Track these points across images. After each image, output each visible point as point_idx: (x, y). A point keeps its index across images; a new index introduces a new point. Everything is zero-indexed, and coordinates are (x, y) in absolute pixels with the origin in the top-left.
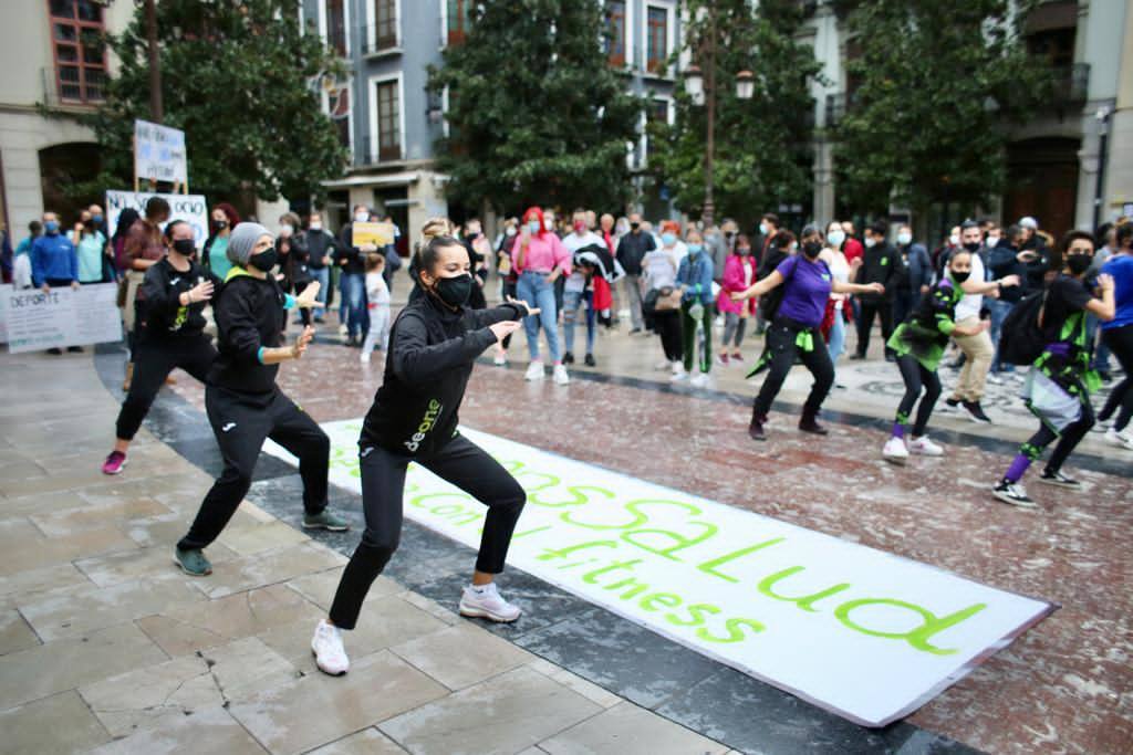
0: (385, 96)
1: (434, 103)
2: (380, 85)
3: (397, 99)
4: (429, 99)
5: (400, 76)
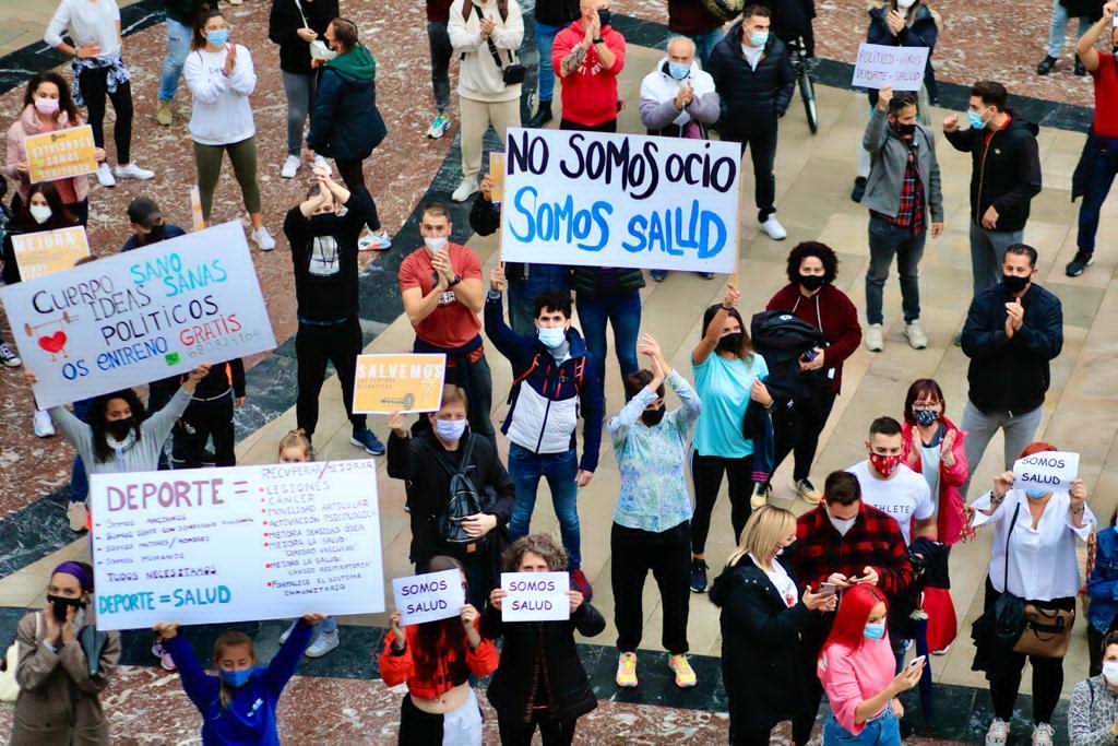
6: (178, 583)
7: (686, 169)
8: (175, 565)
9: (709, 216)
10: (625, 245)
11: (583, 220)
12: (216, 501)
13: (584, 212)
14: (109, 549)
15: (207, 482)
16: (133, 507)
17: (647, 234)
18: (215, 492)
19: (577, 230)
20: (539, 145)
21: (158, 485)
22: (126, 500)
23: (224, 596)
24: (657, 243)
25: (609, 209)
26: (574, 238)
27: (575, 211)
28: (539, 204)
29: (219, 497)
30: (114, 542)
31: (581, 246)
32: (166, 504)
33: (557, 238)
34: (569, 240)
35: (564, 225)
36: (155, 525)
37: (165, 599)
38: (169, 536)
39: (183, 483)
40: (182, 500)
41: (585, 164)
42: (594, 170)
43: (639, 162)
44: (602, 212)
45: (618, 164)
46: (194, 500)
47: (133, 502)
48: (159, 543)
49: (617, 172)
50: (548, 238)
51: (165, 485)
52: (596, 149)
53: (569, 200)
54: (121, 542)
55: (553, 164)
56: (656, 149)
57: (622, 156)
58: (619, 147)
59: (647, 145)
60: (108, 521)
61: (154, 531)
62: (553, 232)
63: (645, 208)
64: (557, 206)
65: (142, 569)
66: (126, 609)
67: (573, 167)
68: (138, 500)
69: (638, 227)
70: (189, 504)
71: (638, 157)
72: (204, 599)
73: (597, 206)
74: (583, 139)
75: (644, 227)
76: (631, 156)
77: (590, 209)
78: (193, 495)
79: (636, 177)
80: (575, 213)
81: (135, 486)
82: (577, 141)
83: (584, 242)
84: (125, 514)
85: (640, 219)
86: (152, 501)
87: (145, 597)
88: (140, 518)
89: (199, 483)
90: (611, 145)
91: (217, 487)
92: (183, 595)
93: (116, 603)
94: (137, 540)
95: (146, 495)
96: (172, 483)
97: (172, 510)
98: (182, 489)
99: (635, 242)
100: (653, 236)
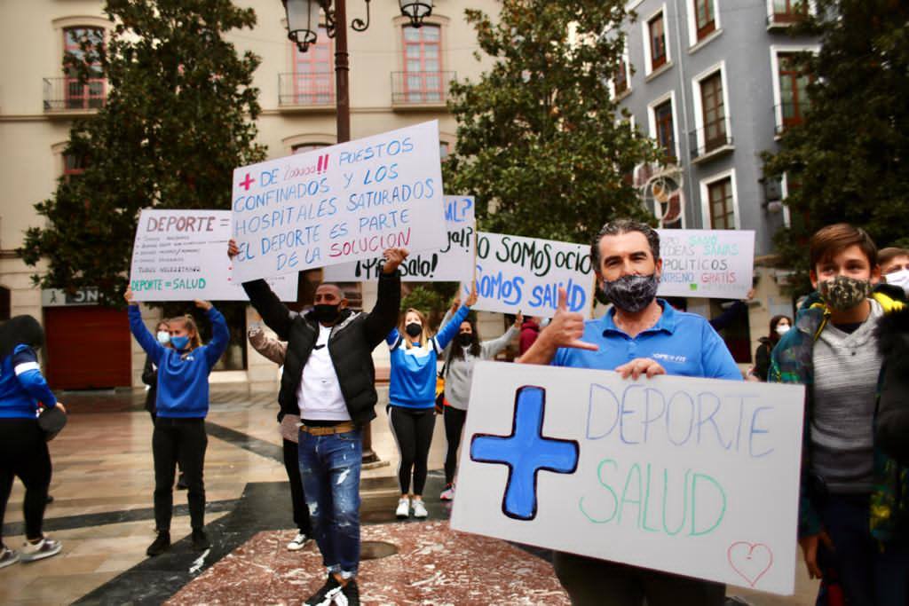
0: (717, 196)
1: (770, 194)
2: (711, 187)
3: (731, 197)
4: (765, 190)
5: (732, 173)
6: (177, 275)
7: (566, 260)
8: (176, 265)
9: (577, 288)
10: (531, 303)
11: (507, 288)
12: (208, 229)
13: (508, 282)
14: (142, 253)
15: (206, 218)
16: (160, 230)
17: (542, 296)
18: (209, 224)
19: (503, 292)
20: (484, 241)
21: (178, 218)
22: (158, 226)
23: (202, 285)
24: (548, 302)
25: (523, 282)
26: (502, 297)
27: (504, 280)
28: (482, 277)
29: (211, 227)
30: (145, 250)
31: (505, 302)
32: (179, 229)
33: (492, 296)
34: (499, 298)
35: (496, 289)
36: (171, 241)
37: (168, 284)
38: (177, 248)
39: (191, 218)
40: (189, 228)
41: (510, 254)
42: (515, 259)
43: (540, 255)
44: (519, 283)
45: (529, 255)
46: (196, 229)
47: (162, 227)
48: (171, 251)
49: (528, 260)
50: (487, 295)
51: (182, 218)
52: (517, 246)
53: (500, 275)
54: (150, 249)
55: (492, 254)
56: (550, 248)
57: (531, 251)
58: (530, 247)
59: (546, 245)
60: (145, 237)
61: (169, 244)
62: (490, 292)
63: (542, 282)
64: (493, 278)
65: (158, 265)
66: (146, 289)
67: (503, 256)
68: (164, 227)
69: (538, 292)
70: (193, 229)
71: (540, 252)
72: (190, 285)
73: (516, 279)
74: (509, 239)
75: (541, 292)
76: (536, 252)
77: (511, 280)
78: (196, 225)
79: (538, 264)
80: (503, 283)
81: (165, 218)
82: (506, 241)
83: (508, 300)
84: (156, 234)
85: (539, 288)
86: (173, 227)
87: (158, 283)
88: (163, 236)
89: (201, 219)
90: (525, 245)
91: (212, 222)
92: (178, 282)
93: (141, 285)
94: (159, 249)
95: (169, 223)
96: (186, 217)
97: (183, 233)
98: (191, 221)
99: (536, 301)
100: (546, 298)
